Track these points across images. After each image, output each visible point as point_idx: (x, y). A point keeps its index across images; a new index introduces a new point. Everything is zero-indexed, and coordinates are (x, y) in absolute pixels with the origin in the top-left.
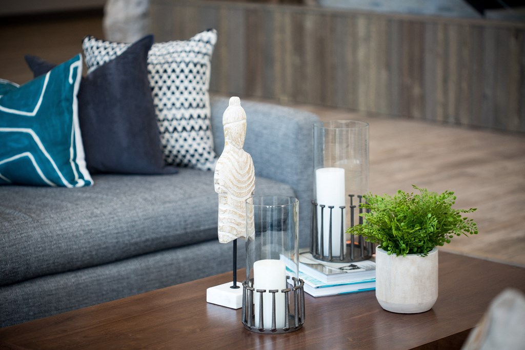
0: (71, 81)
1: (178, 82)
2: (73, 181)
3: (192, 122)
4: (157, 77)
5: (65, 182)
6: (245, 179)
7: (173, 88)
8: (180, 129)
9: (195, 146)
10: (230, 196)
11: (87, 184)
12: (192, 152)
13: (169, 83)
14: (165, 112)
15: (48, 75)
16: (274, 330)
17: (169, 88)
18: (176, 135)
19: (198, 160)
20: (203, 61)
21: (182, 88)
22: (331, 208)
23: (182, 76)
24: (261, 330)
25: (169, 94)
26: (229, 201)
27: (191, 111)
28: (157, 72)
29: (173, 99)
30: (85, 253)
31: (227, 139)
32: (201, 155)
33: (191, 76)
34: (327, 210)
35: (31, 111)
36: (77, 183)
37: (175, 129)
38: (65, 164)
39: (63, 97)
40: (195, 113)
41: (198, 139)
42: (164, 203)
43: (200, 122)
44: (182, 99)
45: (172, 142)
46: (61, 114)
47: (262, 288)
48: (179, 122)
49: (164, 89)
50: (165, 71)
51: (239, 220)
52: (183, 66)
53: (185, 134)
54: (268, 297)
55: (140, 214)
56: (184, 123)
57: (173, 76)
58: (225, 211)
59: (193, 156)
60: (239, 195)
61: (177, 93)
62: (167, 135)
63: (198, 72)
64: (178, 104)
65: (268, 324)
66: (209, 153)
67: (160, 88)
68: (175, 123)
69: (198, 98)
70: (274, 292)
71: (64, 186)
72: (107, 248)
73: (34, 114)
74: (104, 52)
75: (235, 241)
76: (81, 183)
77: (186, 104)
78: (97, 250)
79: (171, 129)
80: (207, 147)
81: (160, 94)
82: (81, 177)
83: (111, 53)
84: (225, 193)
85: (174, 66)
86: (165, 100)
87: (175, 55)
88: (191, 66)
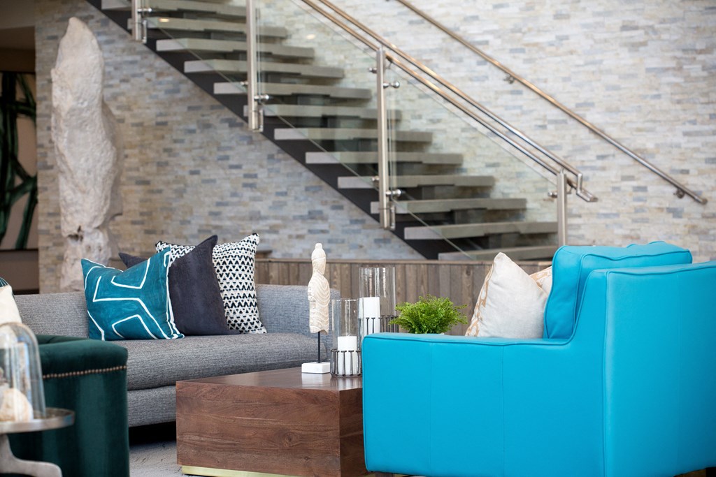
0: (165, 266)
1: (234, 271)
2: (170, 336)
3: (245, 300)
4: (218, 267)
5: (165, 336)
6: (326, 293)
7: (231, 275)
8: (237, 304)
9: (248, 317)
10: (317, 304)
11: (180, 337)
12: (245, 321)
13: (227, 271)
14: (225, 292)
15: (149, 260)
16: (352, 375)
17: (228, 275)
18: (234, 309)
19: (250, 328)
20: (251, 256)
21: (237, 275)
22: (373, 319)
23: (237, 266)
24: (344, 375)
25: (228, 279)
26: (317, 306)
27: (244, 291)
28: (219, 263)
29: (231, 283)
30: (196, 370)
31: (314, 269)
32: (252, 324)
33: (243, 266)
34: (371, 321)
35: (139, 286)
36: (173, 336)
37: (233, 304)
38: (164, 323)
39: (160, 276)
40: (247, 292)
41: (250, 311)
42: (242, 343)
43: (251, 299)
44: (238, 283)
45: (231, 314)
46: (158, 288)
47: (344, 350)
48: (236, 299)
49: (225, 276)
50: (224, 263)
51: (323, 319)
52: (237, 259)
53: (240, 308)
54: (348, 355)
55: (228, 349)
56: (239, 300)
57: (231, 266)
58: (314, 313)
59: (246, 324)
60: (322, 303)
61: (234, 279)
62: (227, 309)
63: (248, 264)
64: (235, 287)
65: (348, 372)
66: (258, 322)
67: (221, 276)
68: (233, 300)
69: (249, 282)
70: (351, 352)
71: (165, 338)
72: (209, 369)
73: (140, 287)
74: (175, 252)
75: (319, 333)
76: (176, 336)
77: (241, 287)
78: (203, 370)
79: (230, 305)
80: (256, 318)
81: (221, 279)
82: (175, 332)
83: (181, 252)
84: (314, 301)
85: (231, 259)
86: (225, 284)
87: (231, 251)
88: (243, 259)
